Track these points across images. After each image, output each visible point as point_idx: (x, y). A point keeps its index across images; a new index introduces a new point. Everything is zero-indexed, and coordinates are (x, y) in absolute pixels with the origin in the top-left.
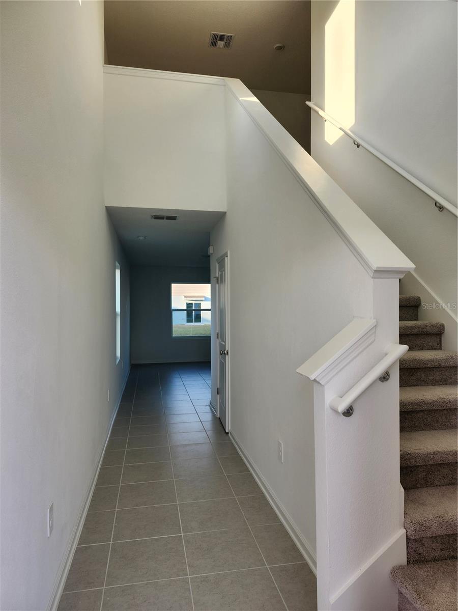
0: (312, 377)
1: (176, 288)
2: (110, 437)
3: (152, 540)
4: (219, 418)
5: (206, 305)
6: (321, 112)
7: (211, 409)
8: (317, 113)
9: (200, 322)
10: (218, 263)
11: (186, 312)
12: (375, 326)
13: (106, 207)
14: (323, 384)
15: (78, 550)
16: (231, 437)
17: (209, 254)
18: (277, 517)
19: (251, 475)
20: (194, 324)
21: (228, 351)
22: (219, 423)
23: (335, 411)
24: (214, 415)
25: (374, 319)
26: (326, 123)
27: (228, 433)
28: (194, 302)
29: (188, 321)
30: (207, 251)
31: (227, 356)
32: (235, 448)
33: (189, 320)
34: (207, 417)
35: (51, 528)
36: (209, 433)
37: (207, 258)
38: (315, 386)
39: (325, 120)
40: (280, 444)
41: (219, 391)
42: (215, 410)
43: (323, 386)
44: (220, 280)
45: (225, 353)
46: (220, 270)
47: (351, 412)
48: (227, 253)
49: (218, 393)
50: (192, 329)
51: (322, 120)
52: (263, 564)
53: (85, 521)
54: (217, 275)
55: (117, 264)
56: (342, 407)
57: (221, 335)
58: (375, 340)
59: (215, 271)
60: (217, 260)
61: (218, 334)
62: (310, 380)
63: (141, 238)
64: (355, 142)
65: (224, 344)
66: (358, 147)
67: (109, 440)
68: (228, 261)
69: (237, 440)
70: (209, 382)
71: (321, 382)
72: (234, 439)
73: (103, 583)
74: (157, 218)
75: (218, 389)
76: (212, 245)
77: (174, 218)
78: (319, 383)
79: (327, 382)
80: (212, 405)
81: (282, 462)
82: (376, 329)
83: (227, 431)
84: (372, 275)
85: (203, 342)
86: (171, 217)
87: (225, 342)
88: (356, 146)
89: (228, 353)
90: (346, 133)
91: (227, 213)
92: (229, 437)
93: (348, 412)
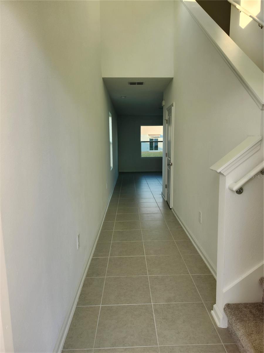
0: (219, 171)
1: (143, 128)
2: (109, 207)
3: (129, 257)
4: (167, 201)
5: (161, 139)
6: (238, 6)
7: (162, 196)
8: (235, 7)
9: (158, 150)
10: (168, 111)
11: (149, 143)
12: (261, 140)
13: (103, 78)
14: (225, 175)
15: (92, 259)
16: (173, 211)
17: (162, 106)
18: (197, 251)
19: (184, 230)
20: (154, 151)
21: (172, 163)
22: (167, 204)
23: (232, 190)
24: (164, 199)
25: (261, 136)
26: (241, 14)
27: (171, 209)
28: (154, 138)
29: (150, 150)
30: (161, 104)
31: (171, 166)
32: (175, 217)
33: (151, 148)
34: (160, 200)
35: (79, 246)
36: (161, 208)
37: (161, 109)
38: (221, 176)
39: (240, 12)
40: (200, 213)
41: (167, 186)
42: (164, 197)
43: (225, 176)
44: (169, 122)
45: (170, 165)
46: (168, 115)
47: (241, 191)
48: (173, 104)
49: (166, 188)
50: (152, 154)
51: (238, 12)
52: (188, 273)
53: (96, 246)
54: (167, 119)
55: (110, 114)
56: (236, 187)
57: (168, 155)
58: (260, 149)
59: (166, 116)
60: (167, 109)
61: (166, 154)
62: (217, 172)
63: (124, 98)
64: (260, 25)
65: (170, 159)
66: (262, 28)
67: (108, 209)
68: (173, 109)
69: (176, 212)
70: (161, 182)
71: (224, 174)
72: (174, 211)
73: (105, 275)
74: (132, 84)
75: (166, 185)
76: (165, 100)
77: (141, 83)
78: (223, 174)
79: (228, 174)
80: (163, 194)
81: (201, 222)
82: (261, 142)
83: (171, 208)
84: (261, 108)
85: (158, 161)
86: (139, 83)
87: (170, 158)
88: (260, 28)
89: (172, 164)
90: (254, 19)
91: (174, 78)
92: (172, 211)
93: (240, 191)
